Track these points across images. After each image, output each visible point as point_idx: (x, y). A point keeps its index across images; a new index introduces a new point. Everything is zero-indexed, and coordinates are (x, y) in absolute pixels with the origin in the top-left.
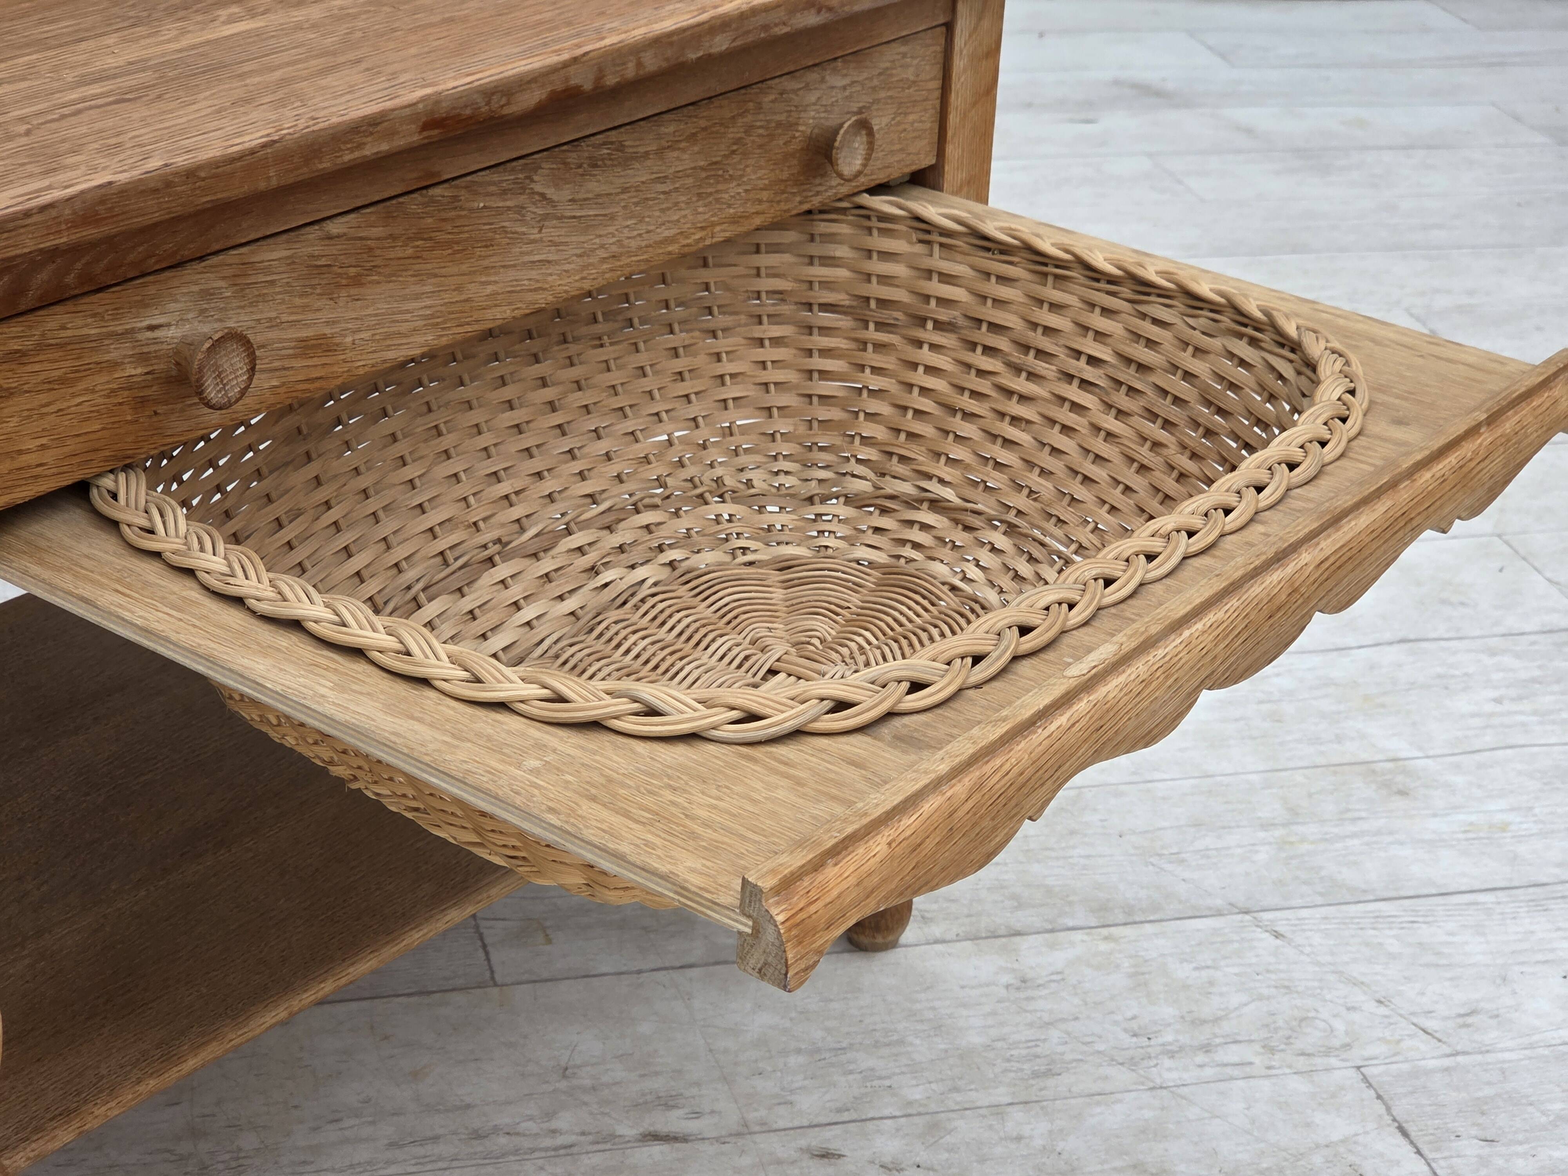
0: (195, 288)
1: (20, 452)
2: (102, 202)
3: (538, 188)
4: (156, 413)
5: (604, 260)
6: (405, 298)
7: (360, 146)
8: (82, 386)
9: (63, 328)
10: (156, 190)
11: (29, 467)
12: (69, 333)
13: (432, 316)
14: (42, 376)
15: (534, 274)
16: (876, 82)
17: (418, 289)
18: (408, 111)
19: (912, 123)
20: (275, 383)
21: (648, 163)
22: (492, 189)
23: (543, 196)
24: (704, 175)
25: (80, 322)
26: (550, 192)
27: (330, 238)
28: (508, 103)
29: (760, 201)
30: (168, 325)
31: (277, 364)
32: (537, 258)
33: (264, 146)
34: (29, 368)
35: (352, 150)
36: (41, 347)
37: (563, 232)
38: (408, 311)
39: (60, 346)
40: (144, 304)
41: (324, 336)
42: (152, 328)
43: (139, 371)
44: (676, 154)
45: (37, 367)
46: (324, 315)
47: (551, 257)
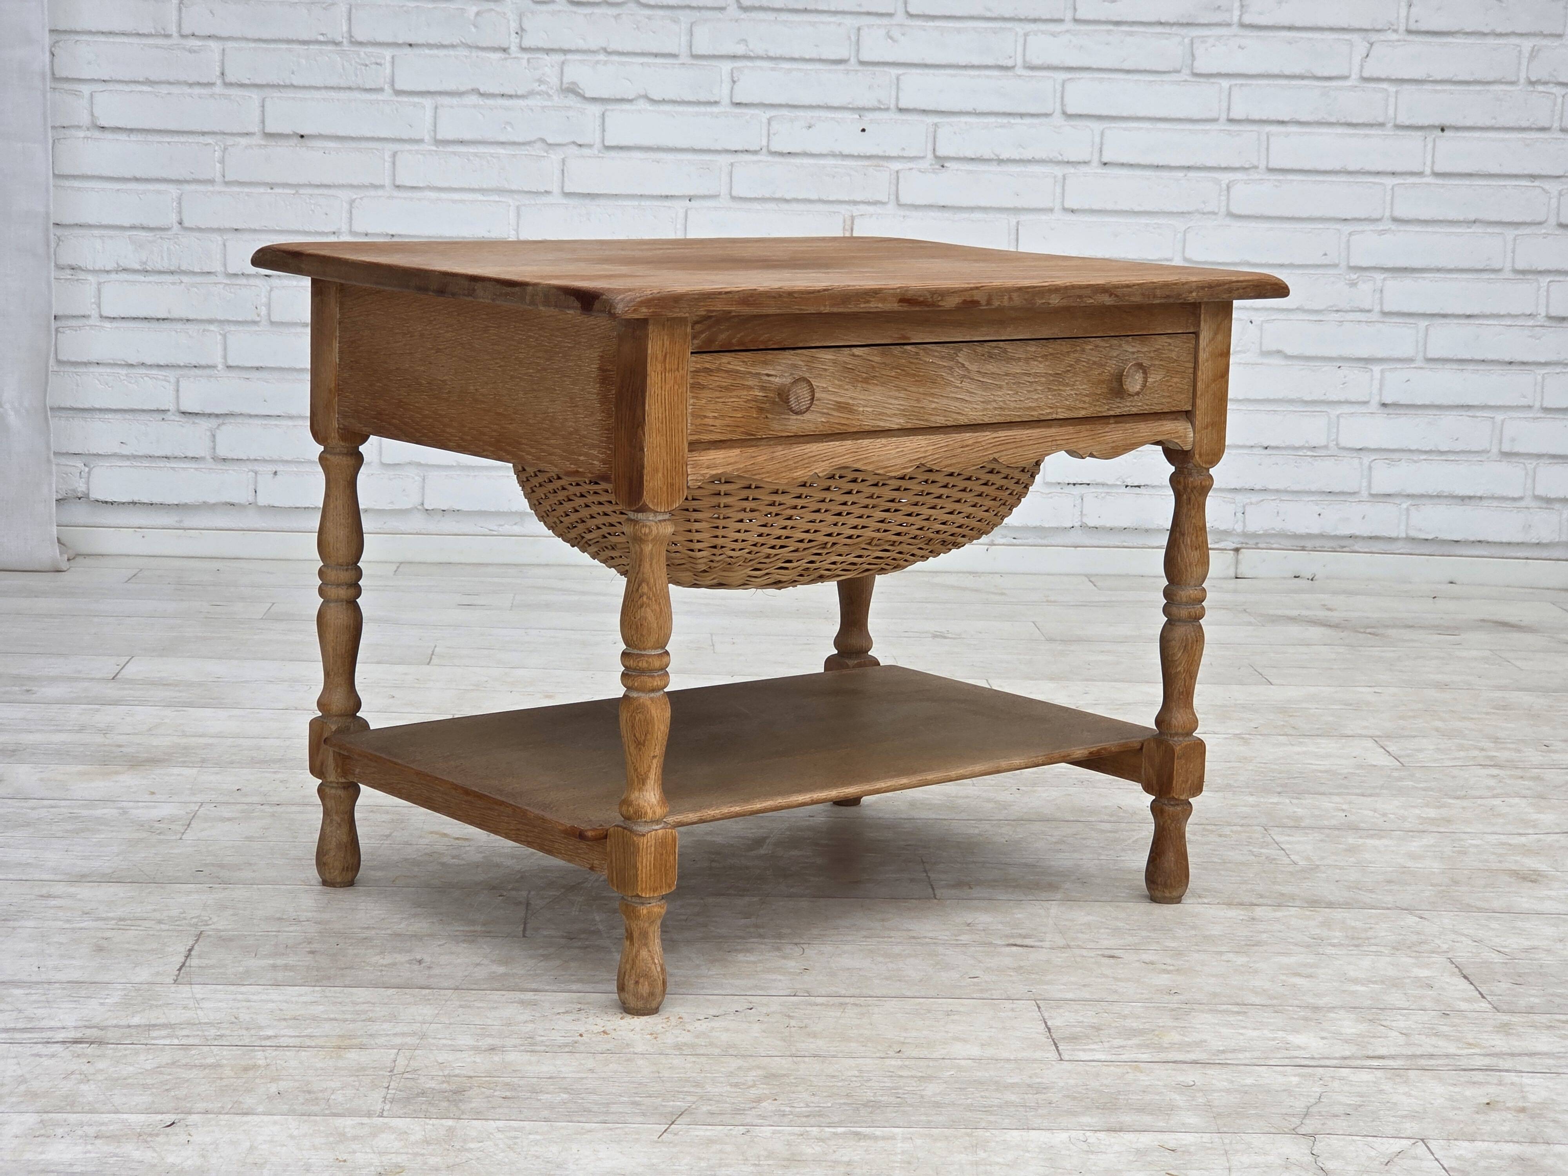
0: (790, 362)
1: (705, 417)
2: (751, 297)
3: (960, 360)
4: (767, 417)
5: (995, 409)
6: (890, 397)
7: (868, 302)
8: (735, 393)
9: (729, 363)
10: (775, 297)
11: (708, 425)
12: (731, 367)
13: (904, 410)
14: (718, 383)
15: (957, 404)
16: (1152, 355)
17: (897, 394)
18: (892, 291)
19: (1176, 383)
20: (823, 420)
21: (1020, 363)
22: (936, 354)
23: (963, 365)
24: (1051, 378)
25: (736, 363)
26: (967, 364)
27: (854, 355)
28: (942, 300)
29: (1084, 402)
30: (776, 376)
31: (825, 411)
32: (959, 396)
33: (825, 290)
34: (712, 378)
35: (865, 303)
36: (719, 370)
37: (973, 387)
38: (891, 404)
39: (726, 371)
40: (765, 363)
41: (848, 404)
42: (768, 375)
43: (761, 394)
44: (1036, 363)
45: (716, 379)
46: (849, 394)
47: (967, 399)
